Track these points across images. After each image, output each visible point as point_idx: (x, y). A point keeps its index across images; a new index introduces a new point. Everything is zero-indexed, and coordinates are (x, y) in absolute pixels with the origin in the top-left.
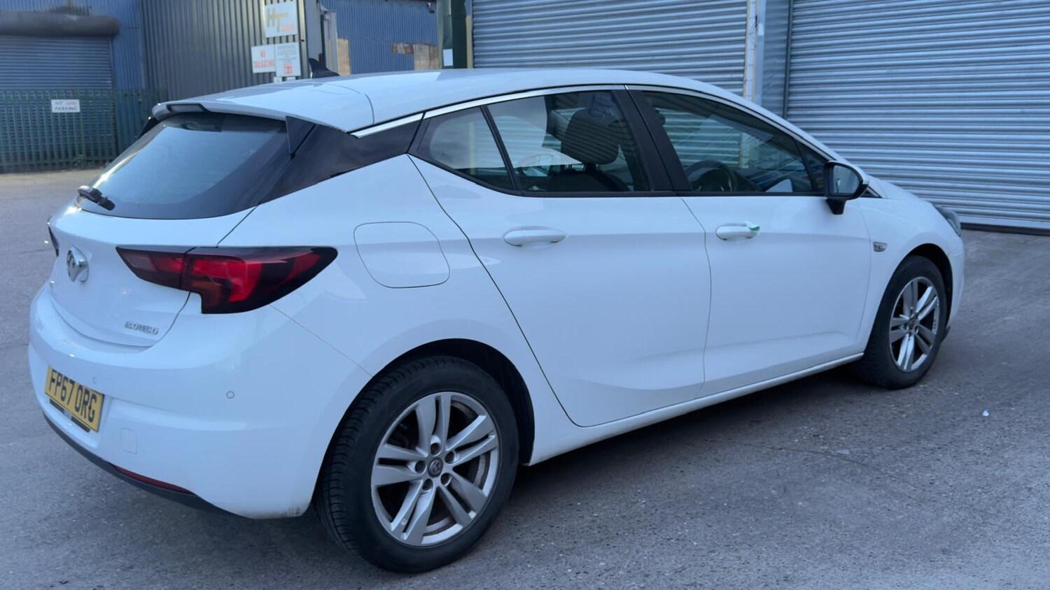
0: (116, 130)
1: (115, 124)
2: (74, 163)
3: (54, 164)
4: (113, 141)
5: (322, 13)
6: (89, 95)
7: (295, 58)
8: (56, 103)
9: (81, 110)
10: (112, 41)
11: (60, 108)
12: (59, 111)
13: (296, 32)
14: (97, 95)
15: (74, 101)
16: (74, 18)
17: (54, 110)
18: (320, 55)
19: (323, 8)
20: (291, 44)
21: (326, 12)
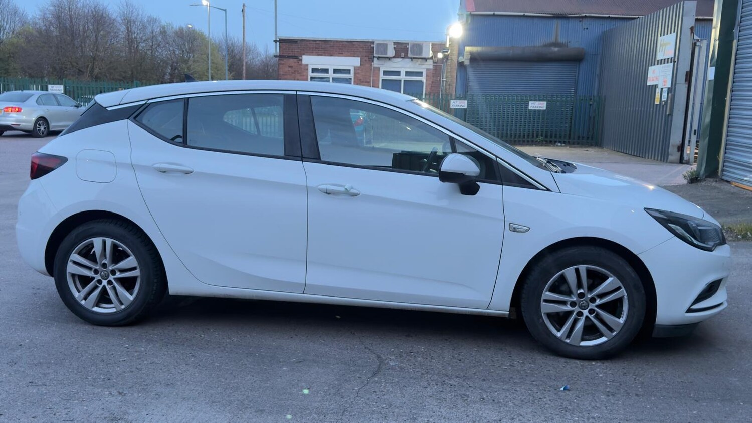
0: (571, 122)
1: (571, 119)
2: (536, 141)
3: (524, 141)
4: (568, 129)
5: (696, 41)
6: (554, 99)
7: (669, 75)
8: (532, 103)
9: (547, 108)
10: (579, 64)
11: (534, 107)
12: (533, 109)
13: (673, 56)
14: (558, 99)
15: (544, 102)
16: (556, 49)
17: (530, 108)
18: (687, 72)
19: (696, 37)
20: (669, 64)
21: (698, 40)
